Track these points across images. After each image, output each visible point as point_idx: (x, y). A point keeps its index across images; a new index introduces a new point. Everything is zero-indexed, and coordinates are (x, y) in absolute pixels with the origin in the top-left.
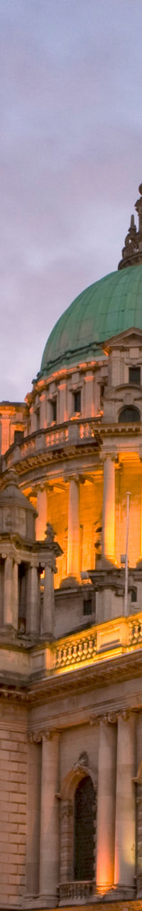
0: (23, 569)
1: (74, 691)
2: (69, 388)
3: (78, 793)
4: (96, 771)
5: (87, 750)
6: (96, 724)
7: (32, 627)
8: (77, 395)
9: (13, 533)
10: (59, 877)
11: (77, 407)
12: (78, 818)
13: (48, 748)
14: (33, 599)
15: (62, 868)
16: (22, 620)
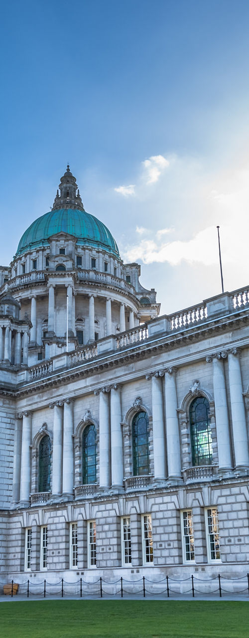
0: (14, 333)
1: (41, 391)
2: (31, 258)
3: (42, 445)
4: (52, 432)
5: (46, 422)
6: (52, 408)
7: (18, 361)
8: (35, 262)
9: (10, 315)
10: (30, 490)
11: (35, 267)
12: (41, 458)
13: (25, 420)
14: (18, 348)
15: (32, 486)
16: (13, 358)
